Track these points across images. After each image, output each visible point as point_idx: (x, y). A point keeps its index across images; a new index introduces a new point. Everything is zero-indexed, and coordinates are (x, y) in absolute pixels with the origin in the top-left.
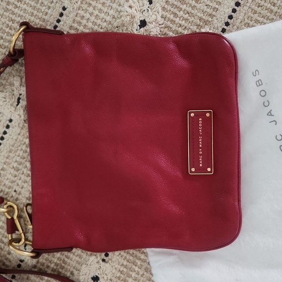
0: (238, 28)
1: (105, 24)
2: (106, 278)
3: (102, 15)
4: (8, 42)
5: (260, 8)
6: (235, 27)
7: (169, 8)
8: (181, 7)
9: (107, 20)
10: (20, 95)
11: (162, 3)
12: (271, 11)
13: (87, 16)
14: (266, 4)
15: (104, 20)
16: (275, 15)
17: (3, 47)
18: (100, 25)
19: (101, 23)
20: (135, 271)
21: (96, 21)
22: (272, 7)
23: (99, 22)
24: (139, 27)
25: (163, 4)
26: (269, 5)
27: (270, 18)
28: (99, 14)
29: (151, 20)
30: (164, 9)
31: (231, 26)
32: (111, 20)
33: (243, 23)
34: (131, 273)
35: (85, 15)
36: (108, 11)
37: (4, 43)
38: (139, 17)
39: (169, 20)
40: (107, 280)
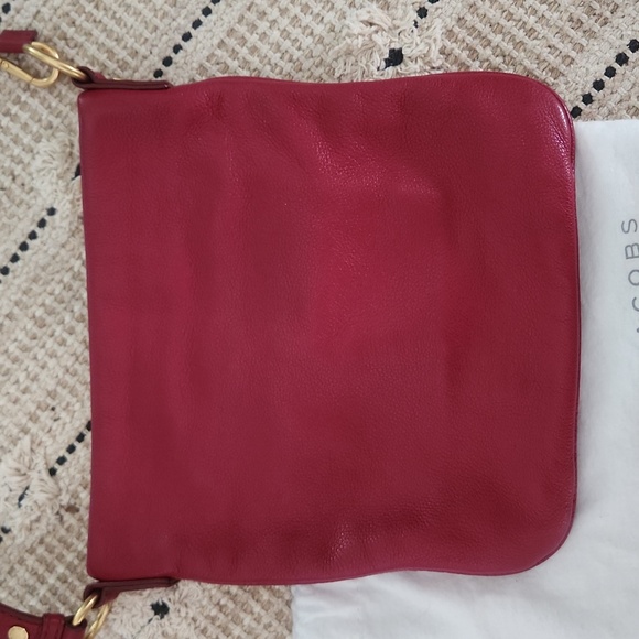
0: (611, 114)
1: (310, 39)
2: (183, 614)
3: (307, 20)
4: (86, 34)
6: (604, 110)
7: (462, 33)
8: (489, 37)
9: (315, 32)
11: (448, 20)
13: (274, 13)
15: (308, 31)
17: (72, 44)
18: (296, 40)
19: (301, 37)
20: (252, 613)
21: (290, 28)
23: (296, 32)
24: (383, 64)
25: (451, 23)
28: (301, 15)
29: (416, 52)
30: (450, 33)
31: (595, 105)
32: (324, 34)
33: (625, 105)
34: (242, 615)
35: (268, 10)
36: (324, 13)
37: (76, 36)
38: (384, 43)
39: (455, 61)
40: (186, 618)
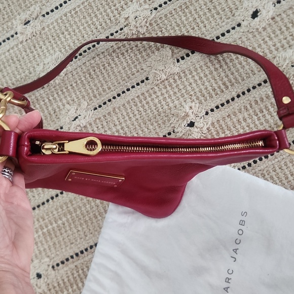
0: (255, 174)
1: (167, 107)
2: (45, 280)
3: (169, 100)
4: (97, 76)
5: (280, 170)
6: (254, 171)
7: (217, 126)
8: (225, 131)
9: (170, 105)
10: (80, 115)
11: (214, 119)
12: (287, 178)
13: (159, 94)
14: (286, 170)
15: (168, 104)
16: (288, 182)
17: (91, 77)
18: (162, 105)
19: (164, 105)
20: (68, 291)
21: (162, 101)
22: (289, 176)
23: (163, 103)
24: (187, 125)
25: (215, 121)
26: (289, 172)
27: (283, 182)
28: (167, 98)
29: (198, 126)
30: (213, 124)
31: (251, 168)
32: (172, 107)
33: (261, 172)
34: (64, 290)
35: (158, 92)
36: (175, 100)
37: (94, 75)
38: (191, 118)
39: (211, 134)
40: (46, 282)
